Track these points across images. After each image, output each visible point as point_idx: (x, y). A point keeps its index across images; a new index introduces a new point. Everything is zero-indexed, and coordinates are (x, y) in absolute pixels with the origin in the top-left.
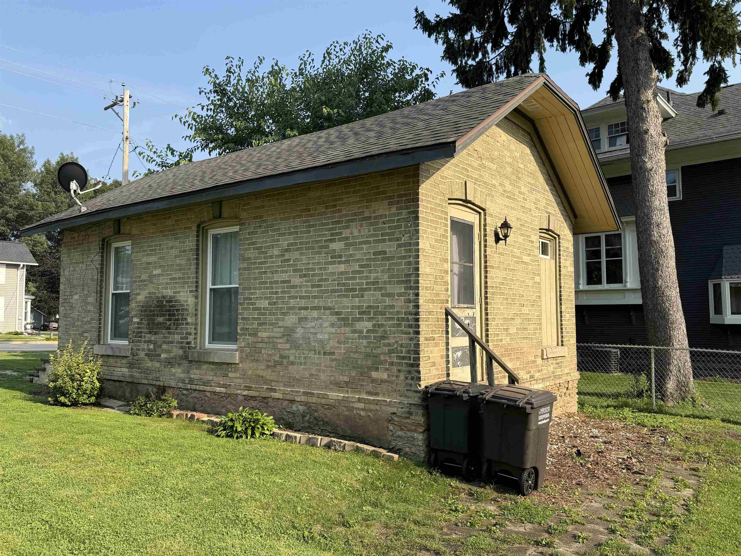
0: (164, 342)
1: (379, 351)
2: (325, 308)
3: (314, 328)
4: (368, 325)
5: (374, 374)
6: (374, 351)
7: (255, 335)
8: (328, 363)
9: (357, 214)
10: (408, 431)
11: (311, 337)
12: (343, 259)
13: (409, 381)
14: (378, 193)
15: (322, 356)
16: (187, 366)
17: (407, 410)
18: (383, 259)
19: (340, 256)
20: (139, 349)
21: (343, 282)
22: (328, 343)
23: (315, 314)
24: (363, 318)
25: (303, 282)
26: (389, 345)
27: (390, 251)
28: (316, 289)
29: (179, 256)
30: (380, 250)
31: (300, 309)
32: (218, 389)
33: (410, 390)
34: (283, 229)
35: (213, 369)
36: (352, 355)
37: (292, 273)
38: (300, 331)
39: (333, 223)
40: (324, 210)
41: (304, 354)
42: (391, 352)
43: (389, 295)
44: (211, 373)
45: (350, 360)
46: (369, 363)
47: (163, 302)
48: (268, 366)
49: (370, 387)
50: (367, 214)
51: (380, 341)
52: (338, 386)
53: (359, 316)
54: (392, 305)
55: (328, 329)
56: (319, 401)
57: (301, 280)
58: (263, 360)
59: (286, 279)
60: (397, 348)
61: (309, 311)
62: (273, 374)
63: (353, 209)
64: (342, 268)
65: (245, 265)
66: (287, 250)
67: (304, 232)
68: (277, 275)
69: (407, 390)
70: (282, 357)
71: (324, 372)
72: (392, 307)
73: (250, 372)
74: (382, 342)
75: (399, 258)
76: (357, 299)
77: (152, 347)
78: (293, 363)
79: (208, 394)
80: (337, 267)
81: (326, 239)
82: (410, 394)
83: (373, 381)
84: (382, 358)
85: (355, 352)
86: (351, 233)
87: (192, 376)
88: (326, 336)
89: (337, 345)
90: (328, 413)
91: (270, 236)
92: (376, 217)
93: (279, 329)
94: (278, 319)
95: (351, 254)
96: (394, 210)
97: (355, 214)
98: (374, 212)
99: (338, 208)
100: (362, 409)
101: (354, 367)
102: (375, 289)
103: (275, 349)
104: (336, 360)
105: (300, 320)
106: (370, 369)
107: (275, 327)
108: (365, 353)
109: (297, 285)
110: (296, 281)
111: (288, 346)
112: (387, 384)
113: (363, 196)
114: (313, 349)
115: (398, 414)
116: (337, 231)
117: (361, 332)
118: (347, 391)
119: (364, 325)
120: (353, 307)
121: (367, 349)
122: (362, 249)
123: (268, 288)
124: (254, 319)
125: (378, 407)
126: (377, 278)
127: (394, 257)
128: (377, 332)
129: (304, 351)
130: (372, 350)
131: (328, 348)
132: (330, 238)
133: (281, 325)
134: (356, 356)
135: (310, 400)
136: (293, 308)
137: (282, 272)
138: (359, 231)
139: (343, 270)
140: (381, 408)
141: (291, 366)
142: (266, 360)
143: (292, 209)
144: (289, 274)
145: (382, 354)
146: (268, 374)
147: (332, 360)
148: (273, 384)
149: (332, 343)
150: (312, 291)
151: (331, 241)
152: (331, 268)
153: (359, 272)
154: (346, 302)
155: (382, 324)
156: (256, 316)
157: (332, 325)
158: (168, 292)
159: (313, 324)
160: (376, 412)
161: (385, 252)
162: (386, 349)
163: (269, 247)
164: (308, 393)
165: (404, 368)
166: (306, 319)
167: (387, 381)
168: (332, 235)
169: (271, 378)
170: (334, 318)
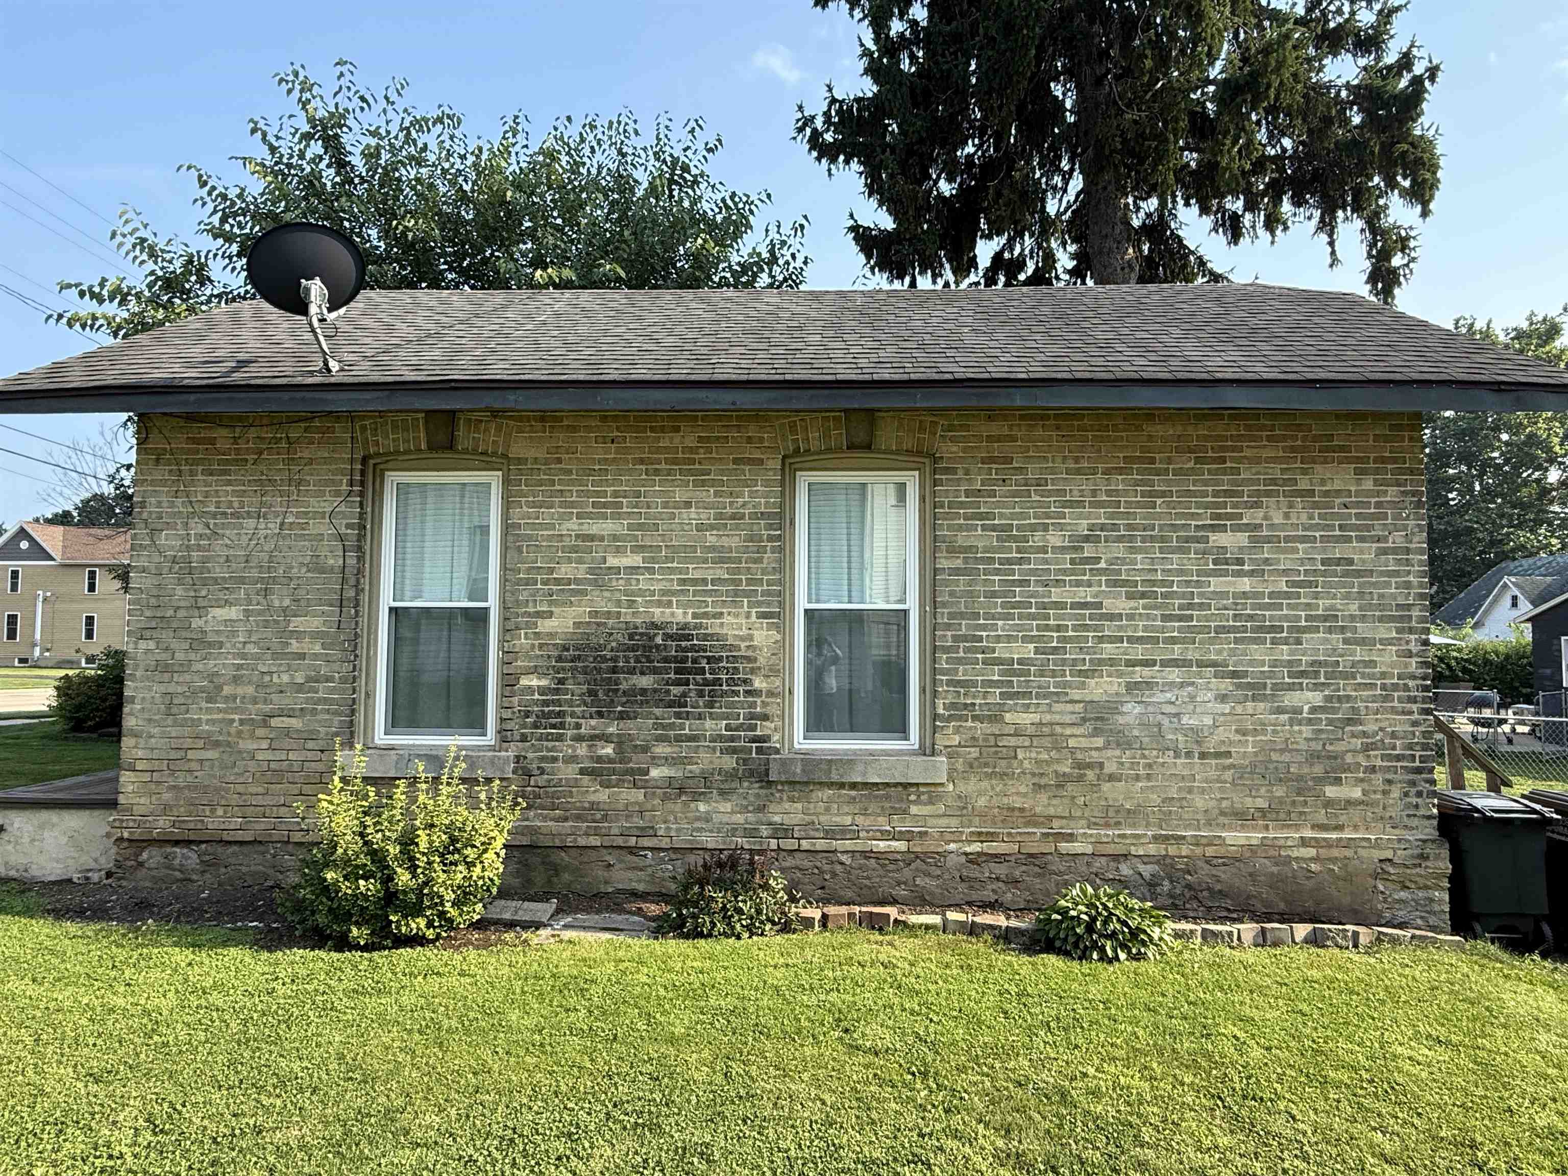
0: (660, 739)
1: (1340, 747)
2: (1201, 664)
3: (1173, 703)
4: (1316, 698)
5: (1331, 791)
6: (1328, 747)
7: (995, 718)
8: (1213, 774)
9: (1281, 482)
10: (1420, 888)
11: (1166, 721)
12: (1246, 567)
13: (1414, 800)
14: (1328, 449)
15: (1196, 760)
16: (758, 796)
17: (1418, 851)
18: (1346, 574)
19: (1240, 562)
20: (555, 759)
21: (1248, 612)
22: (1212, 734)
23: (1174, 675)
24: (1301, 684)
25: (1137, 609)
26: (1364, 734)
27: (1363, 561)
28: (1177, 624)
29: (712, 527)
30: (1338, 556)
31: (1131, 663)
32: (882, 845)
33: (1415, 816)
34: (1075, 493)
35: (854, 798)
36: (1275, 756)
37: (1103, 588)
38: (1132, 711)
39: (1216, 494)
40: (1191, 464)
41: (1144, 756)
42: (1367, 748)
43: (1363, 642)
44: (846, 809)
45: (1271, 766)
46: (1318, 770)
47: (651, 638)
48: (1038, 787)
49: (1321, 817)
50: (1304, 485)
51: (1343, 729)
52: (1242, 817)
53: (1291, 681)
54: (1371, 661)
55: (1210, 705)
56: (1198, 851)
57: (1132, 603)
58: (1024, 773)
59: (1089, 599)
60: (1382, 741)
61: (1156, 668)
62: (1054, 802)
63: (1270, 471)
64: (1245, 584)
65: (959, 563)
66: (1087, 539)
67: (1139, 505)
68: (1058, 590)
69: (1409, 816)
70: (1080, 765)
71: (1203, 791)
72: (1372, 664)
73: (982, 802)
74: (1348, 729)
75: (1383, 574)
76: (1285, 647)
77: (609, 750)
78: (1111, 778)
79: (844, 858)
80: (1229, 583)
81: (1200, 523)
82: (1415, 822)
83: (1329, 803)
84: (1349, 758)
85: (1282, 751)
86: (1266, 518)
87: (777, 819)
88: (1208, 721)
89: (1238, 737)
90: (1224, 874)
91: (1035, 505)
92: (1326, 494)
93: (1069, 708)
94: (1066, 685)
95: (1267, 559)
96: (1368, 484)
97: (1274, 482)
98: (1323, 482)
99: (1228, 465)
100: (1312, 859)
101: (1281, 780)
102: (1330, 630)
103: (1058, 750)
104: (1232, 766)
105: (1132, 687)
106: (1320, 781)
107: (1058, 702)
108: (1307, 751)
109: (1121, 614)
110: (1119, 604)
111: (1099, 742)
112: (1362, 807)
113: (1293, 449)
114: (1171, 746)
115: (1396, 860)
116: (1229, 510)
117: (1298, 711)
118: (1267, 828)
119: (1303, 697)
120: (1274, 664)
121: (1313, 745)
122: (1296, 550)
123: (1033, 617)
124: (992, 684)
125: (1349, 853)
126: (1332, 608)
127: (1372, 571)
128: (1334, 710)
129: (1146, 752)
130: (1324, 745)
131: (1210, 746)
132: (1209, 522)
133: (1077, 698)
134: (1286, 757)
135: (1172, 851)
136: (1112, 662)
137: (1078, 584)
138: (1287, 516)
139: (1248, 589)
140: (1356, 853)
141: (1108, 784)
142: (1034, 775)
143: (1099, 451)
144: (1095, 589)
145: (1347, 751)
146: (1042, 804)
147: (1226, 768)
148: (1056, 823)
149: (1222, 734)
150: (1163, 627)
151: (1213, 528)
152: (1216, 584)
153: (1287, 595)
154: (1257, 652)
155: (1348, 697)
156: (996, 678)
157: (1223, 698)
158: (673, 614)
159: (1168, 695)
160: (1346, 861)
161: (1350, 562)
162: (1358, 743)
163: (1033, 528)
164: (1167, 838)
165: (1400, 776)
166: (1149, 685)
167: (1362, 802)
168: (1218, 517)
169: (1052, 811)
170: (1226, 685)
